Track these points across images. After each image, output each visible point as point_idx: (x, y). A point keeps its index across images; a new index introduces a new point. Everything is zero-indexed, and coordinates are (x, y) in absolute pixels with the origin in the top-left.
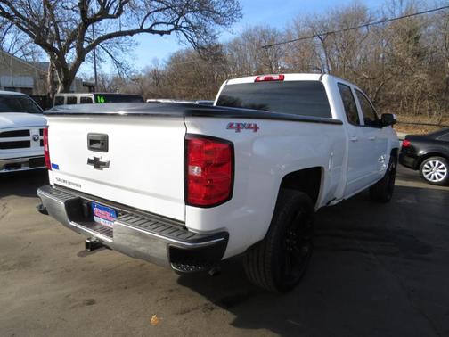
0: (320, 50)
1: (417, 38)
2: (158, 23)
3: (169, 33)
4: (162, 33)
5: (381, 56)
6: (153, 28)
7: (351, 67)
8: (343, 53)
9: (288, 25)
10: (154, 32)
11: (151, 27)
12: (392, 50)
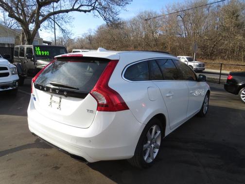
0: (181, 24)
1: (238, 16)
2: (83, 5)
3: (89, 11)
4: (85, 11)
5: (216, 27)
6: (80, 9)
7: (198, 33)
8: (194, 25)
9: (163, 9)
10: (80, 11)
11: (79, 7)
12: (222, 23)
